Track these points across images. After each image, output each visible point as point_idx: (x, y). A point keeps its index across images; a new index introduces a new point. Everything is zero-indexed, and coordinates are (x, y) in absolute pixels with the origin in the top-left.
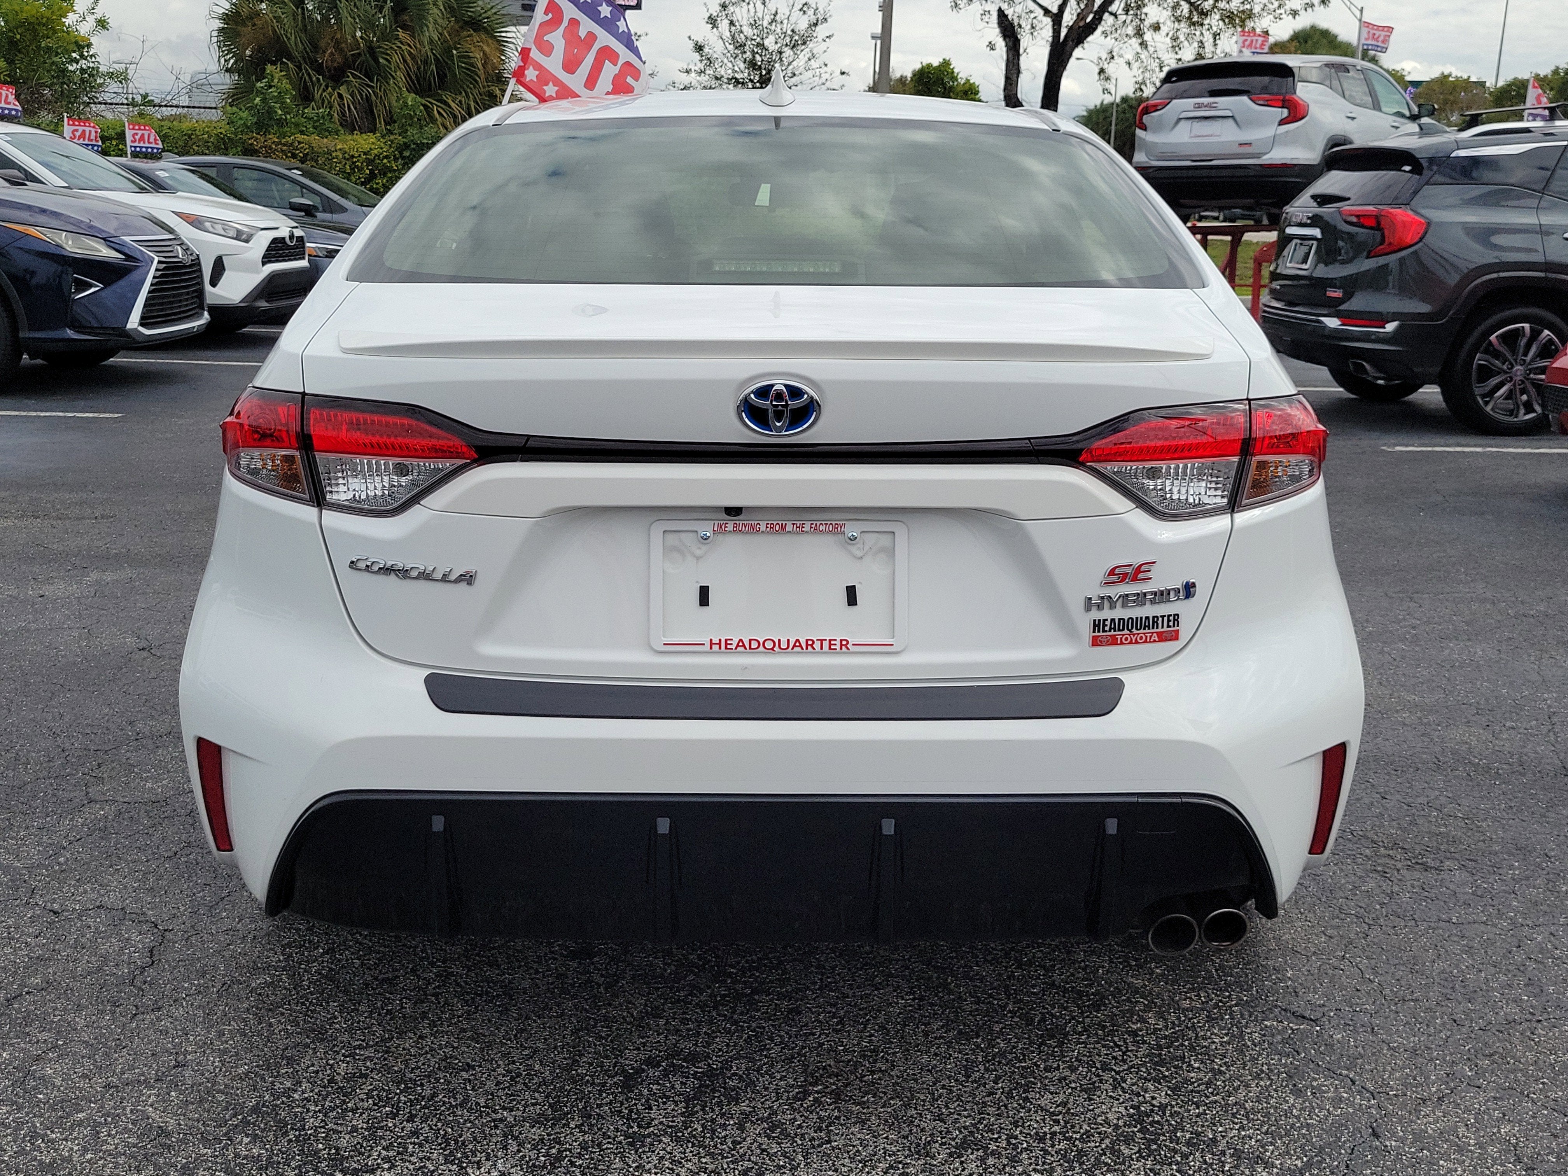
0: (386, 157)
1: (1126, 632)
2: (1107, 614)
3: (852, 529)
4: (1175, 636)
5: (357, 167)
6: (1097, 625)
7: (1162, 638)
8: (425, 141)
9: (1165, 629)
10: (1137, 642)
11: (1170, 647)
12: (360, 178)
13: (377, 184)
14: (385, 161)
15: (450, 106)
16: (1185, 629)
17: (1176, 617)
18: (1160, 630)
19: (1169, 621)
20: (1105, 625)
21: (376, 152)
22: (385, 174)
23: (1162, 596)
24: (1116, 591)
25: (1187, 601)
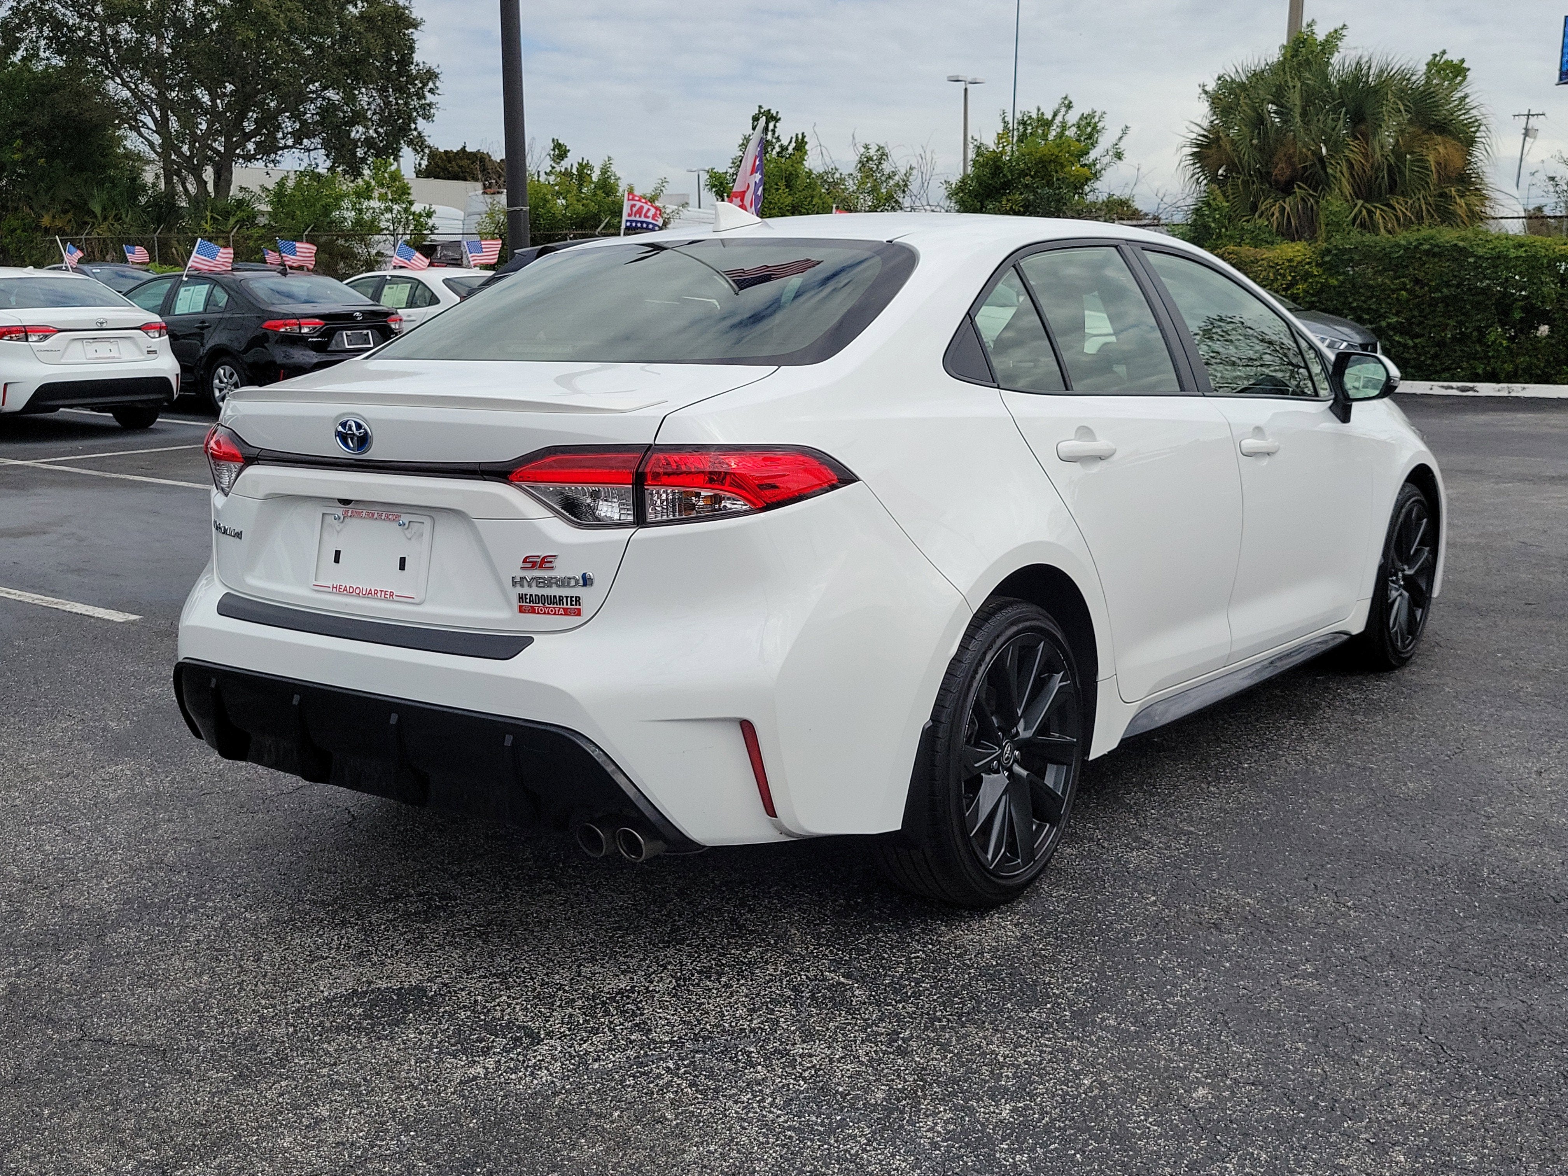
0: (1309, 263)
1: (540, 605)
2: (526, 590)
3: (405, 519)
4: (578, 613)
5: (1280, 274)
6: (521, 598)
7: (567, 612)
8: (1348, 246)
9: (569, 606)
10: (549, 613)
11: (576, 620)
12: (1282, 285)
13: (1298, 289)
14: (1307, 267)
15: (1394, 209)
16: (587, 609)
17: (578, 600)
18: (565, 606)
19: (572, 601)
20: (526, 599)
21: (1299, 259)
22: (1306, 281)
23: (565, 582)
24: (529, 574)
25: (584, 588)
